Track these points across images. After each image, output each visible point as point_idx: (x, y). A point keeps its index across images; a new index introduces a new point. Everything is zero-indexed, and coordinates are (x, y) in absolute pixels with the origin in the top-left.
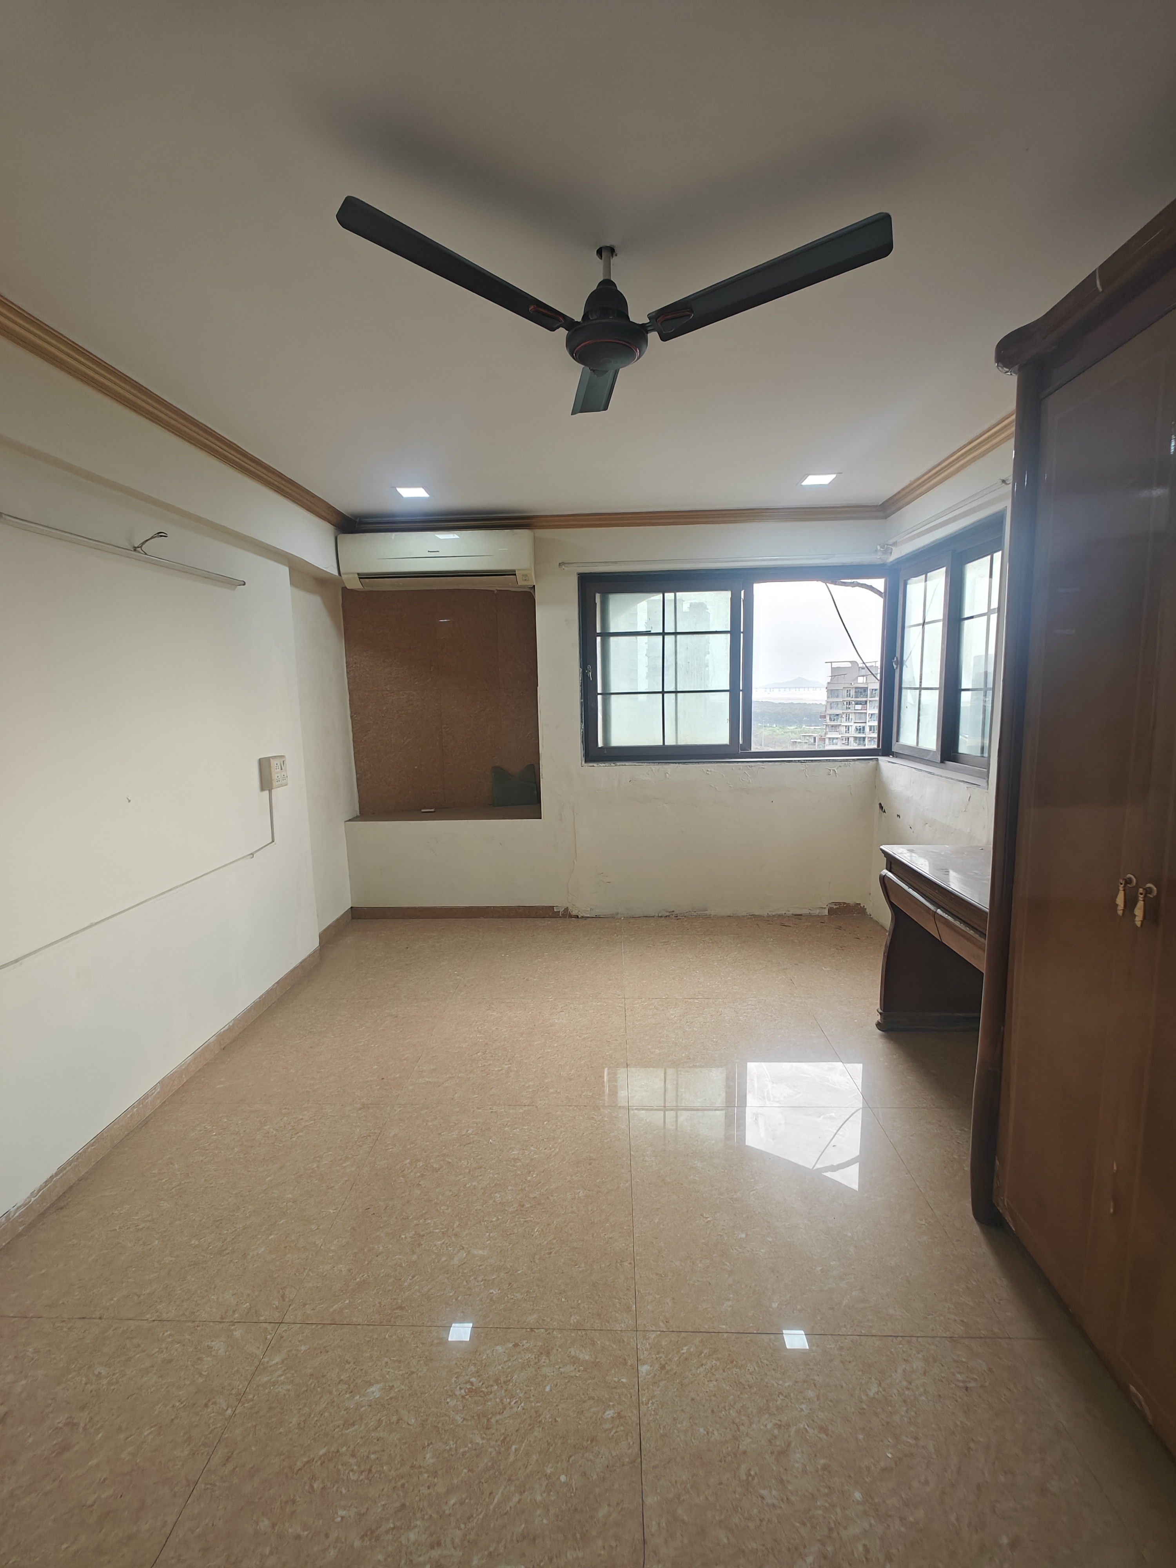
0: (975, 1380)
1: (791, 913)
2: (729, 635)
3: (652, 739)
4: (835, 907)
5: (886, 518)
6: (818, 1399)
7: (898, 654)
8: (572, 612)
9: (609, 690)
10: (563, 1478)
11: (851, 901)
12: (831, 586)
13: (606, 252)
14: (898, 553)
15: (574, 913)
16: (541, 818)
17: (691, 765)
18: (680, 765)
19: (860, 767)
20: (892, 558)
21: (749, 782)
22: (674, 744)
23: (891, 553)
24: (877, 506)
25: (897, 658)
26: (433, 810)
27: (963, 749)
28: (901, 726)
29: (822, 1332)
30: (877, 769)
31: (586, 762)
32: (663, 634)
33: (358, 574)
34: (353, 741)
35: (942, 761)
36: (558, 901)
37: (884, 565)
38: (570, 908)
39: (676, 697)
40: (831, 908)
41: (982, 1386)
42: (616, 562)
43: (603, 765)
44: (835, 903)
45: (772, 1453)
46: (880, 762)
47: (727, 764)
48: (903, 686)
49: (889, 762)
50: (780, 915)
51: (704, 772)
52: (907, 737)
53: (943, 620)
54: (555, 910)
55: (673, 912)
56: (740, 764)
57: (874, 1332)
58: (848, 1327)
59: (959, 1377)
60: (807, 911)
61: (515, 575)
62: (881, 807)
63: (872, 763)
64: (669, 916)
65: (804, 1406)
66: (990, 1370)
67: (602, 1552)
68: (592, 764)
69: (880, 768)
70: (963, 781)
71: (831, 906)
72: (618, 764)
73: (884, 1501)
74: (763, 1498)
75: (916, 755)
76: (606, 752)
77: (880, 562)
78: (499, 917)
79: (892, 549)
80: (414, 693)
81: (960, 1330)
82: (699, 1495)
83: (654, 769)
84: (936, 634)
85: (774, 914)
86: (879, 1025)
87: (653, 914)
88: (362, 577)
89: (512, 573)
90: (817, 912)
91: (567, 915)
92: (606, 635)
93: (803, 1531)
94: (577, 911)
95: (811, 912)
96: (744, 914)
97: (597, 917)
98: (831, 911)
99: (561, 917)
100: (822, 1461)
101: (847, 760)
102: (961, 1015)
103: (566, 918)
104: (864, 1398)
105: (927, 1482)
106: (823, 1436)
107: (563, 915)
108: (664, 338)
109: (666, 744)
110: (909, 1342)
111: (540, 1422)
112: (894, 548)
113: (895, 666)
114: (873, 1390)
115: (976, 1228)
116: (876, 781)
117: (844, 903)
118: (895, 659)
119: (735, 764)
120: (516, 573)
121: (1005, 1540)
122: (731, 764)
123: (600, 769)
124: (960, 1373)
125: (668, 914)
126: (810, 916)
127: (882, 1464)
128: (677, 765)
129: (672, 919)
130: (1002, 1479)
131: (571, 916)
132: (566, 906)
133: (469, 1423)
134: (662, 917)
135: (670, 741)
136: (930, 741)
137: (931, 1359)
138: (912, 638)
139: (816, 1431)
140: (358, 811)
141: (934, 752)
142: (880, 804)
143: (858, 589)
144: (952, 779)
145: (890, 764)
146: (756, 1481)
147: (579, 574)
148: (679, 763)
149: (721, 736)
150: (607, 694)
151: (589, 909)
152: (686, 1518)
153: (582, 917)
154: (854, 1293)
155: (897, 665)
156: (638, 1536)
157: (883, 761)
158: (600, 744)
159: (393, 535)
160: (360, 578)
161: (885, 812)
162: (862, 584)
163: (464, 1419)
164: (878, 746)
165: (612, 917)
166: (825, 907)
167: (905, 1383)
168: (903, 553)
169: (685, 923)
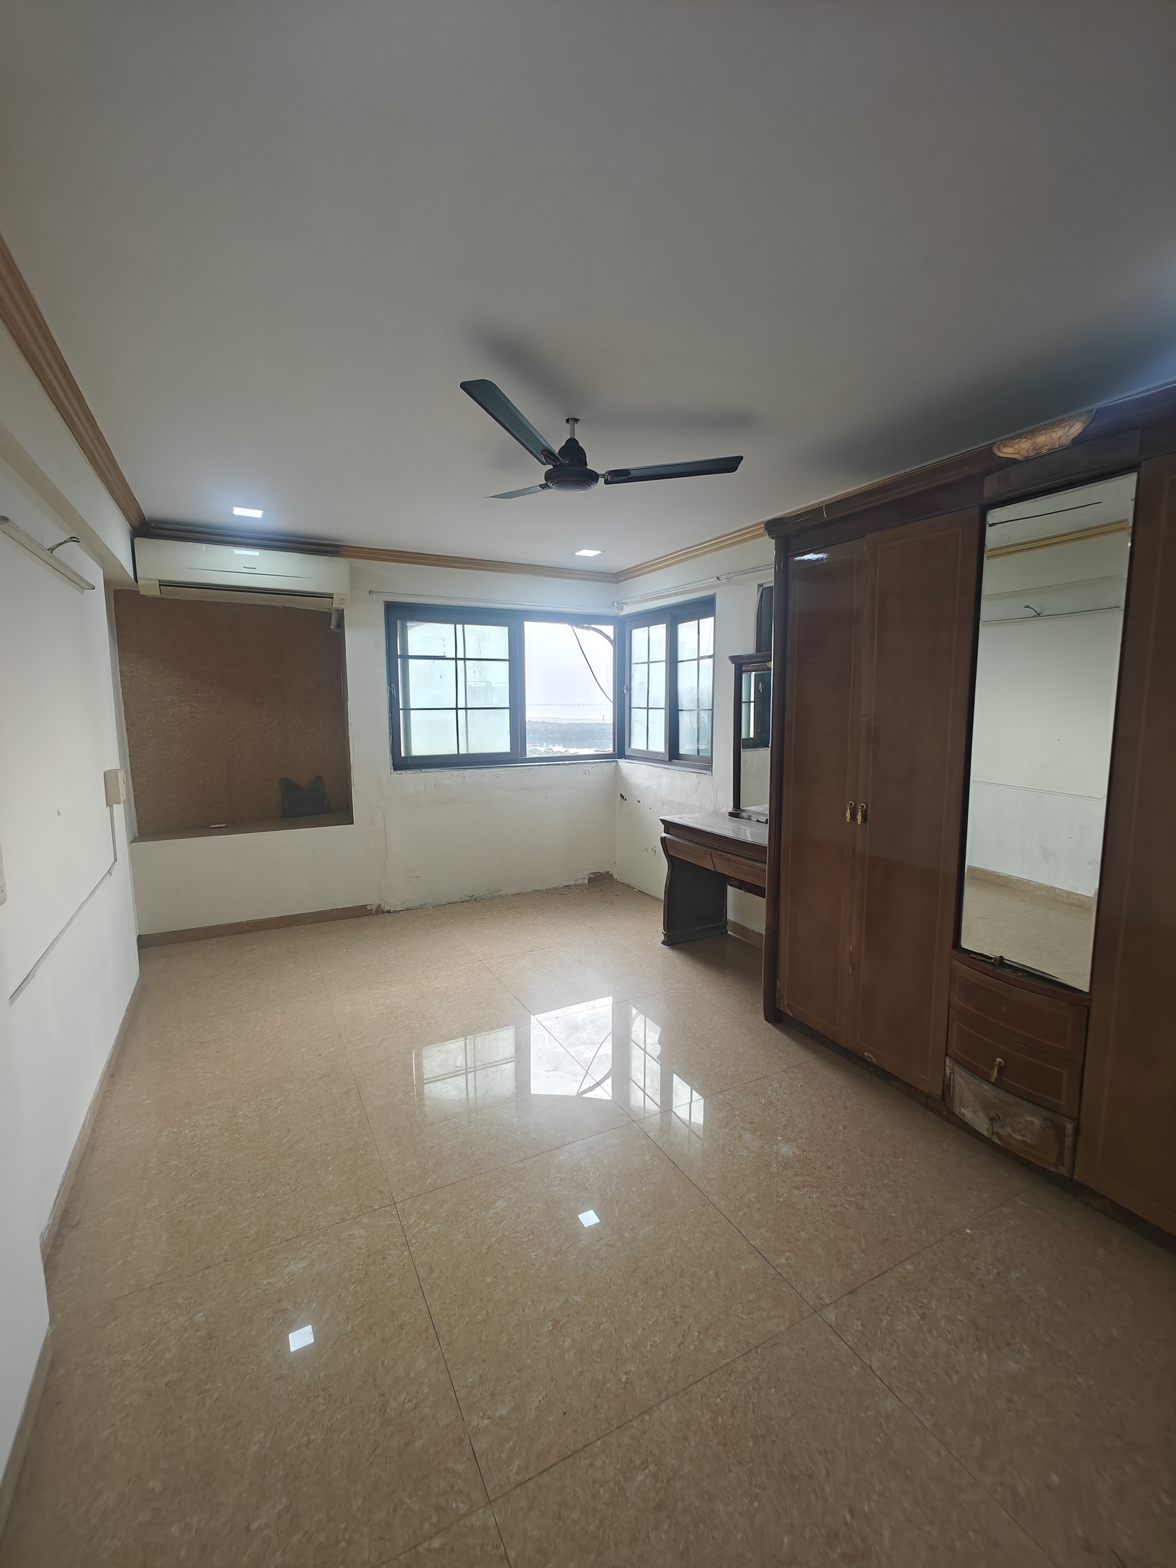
0: (802, 1082)
1: (562, 885)
2: (508, 663)
3: (449, 748)
4: (592, 876)
5: (618, 583)
6: (742, 1113)
7: (627, 683)
8: (380, 636)
9: (410, 706)
10: (644, 1189)
11: (603, 871)
12: (577, 630)
13: (573, 421)
14: (628, 610)
15: (386, 909)
16: (353, 824)
17: (484, 770)
18: (476, 770)
19: (606, 767)
20: (623, 613)
21: (530, 783)
22: (466, 753)
23: (622, 609)
24: (612, 574)
25: (627, 686)
26: (224, 825)
27: (682, 751)
28: (632, 735)
29: (727, 1089)
30: (616, 769)
31: (394, 770)
32: (456, 659)
33: (159, 581)
34: (130, 756)
35: (670, 760)
36: (370, 900)
37: (616, 617)
38: (383, 905)
39: (466, 712)
40: (590, 877)
41: (805, 1083)
42: (421, 596)
43: (411, 772)
44: (592, 873)
45: (735, 1139)
46: (619, 763)
47: (512, 768)
48: (632, 706)
49: (628, 762)
50: (554, 888)
51: (495, 775)
52: (638, 743)
53: (666, 661)
54: (368, 909)
55: (473, 896)
56: (522, 768)
57: (750, 1080)
58: (737, 1082)
59: (794, 1083)
60: (573, 883)
61: (332, 598)
62: (622, 796)
63: (613, 764)
64: (469, 900)
65: (737, 1118)
66: (805, 1076)
67: (685, 1204)
68: (400, 772)
69: (619, 769)
70: (693, 772)
71: (590, 876)
72: (424, 770)
73: (791, 1135)
74: (742, 1156)
75: (647, 757)
76: (409, 761)
77: (614, 615)
78: (312, 923)
79: (623, 606)
80: (197, 705)
81: (785, 1066)
82: (714, 1167)
83: (454, 774)
84: (659, 672)
85: (550, 887)
86: (664, 943)
87: (456, 901)
88: (163, 584)
89: (330, 596)
90: (580, 882)
91: (380, 911)
92: (406, 657)
93: (766, 1158)
94: (389, 907)
95: (576, 882)
96: (528, 890)
97: (407, 909)
98: (590, 880)
99: (374, 914)
100: (758, 1133)
101: (597, 762)
102: (710, 926)
103: (379, 914)
104: (762, 1105)
105: (803, 1123)
106: (753, 1125)
107: (375, 912)
108: (607, 482)
109: (460, 753)
110: (767, 1078)
111: (613, 1175)
112: (625, 606)
113: (625, 692)
114: (763, 1101)
115: (770, 1025)
116: (617, 777)
117: (599, 873)
118: (625, 687)
119: (519, 768)
120: (334, 596)
121: (841, 1128)
122: (515, 768)
123: (408, 777)
124: (794, 1082)
125: (469, 898)
126: (576, 886)
127: (783, 1124)
128: (473, 770)
129: (472, 902)
130: (829, 1110)
131: (383, 912)
132: (380, 903)
133: (573, 1192)
134: (463, 902)
135: (463, 751)
136: (659, 745)
137: (780, 1081)
138: (638, 674)
139: (749, 1124)
140: (137, 831)
141: (663, 753)
142: (621, 794)
143: (591, 632)
144: (684, 771)
145: (629, 764)
146: (735, 1152)
147: (385, 602)
148: (475, 768)
149: (503, 745)
150: (407, 710)
151: (400, 903)
152: (714, 1176)
153: (394, 912)
154: (731, 1069)
155: (627, 690)
156: (697, 1191)
157: (622, 763)
158: (403, 755)
159: (204, 546)
160: (160, 585)
161: (626, 800)
162: (595, 628)
163: (569, 1192)
164: (614, 751)
165: (422, 908)
166: (586, 877)
167: (775, 1094)
168: (633, 611)
169: (487, 903)
